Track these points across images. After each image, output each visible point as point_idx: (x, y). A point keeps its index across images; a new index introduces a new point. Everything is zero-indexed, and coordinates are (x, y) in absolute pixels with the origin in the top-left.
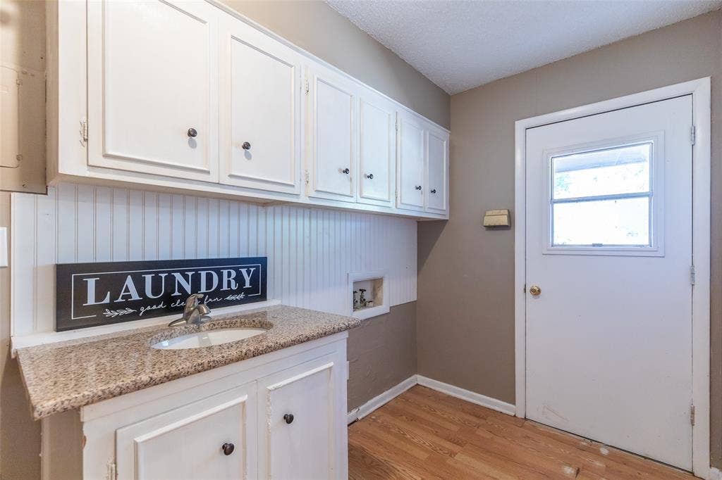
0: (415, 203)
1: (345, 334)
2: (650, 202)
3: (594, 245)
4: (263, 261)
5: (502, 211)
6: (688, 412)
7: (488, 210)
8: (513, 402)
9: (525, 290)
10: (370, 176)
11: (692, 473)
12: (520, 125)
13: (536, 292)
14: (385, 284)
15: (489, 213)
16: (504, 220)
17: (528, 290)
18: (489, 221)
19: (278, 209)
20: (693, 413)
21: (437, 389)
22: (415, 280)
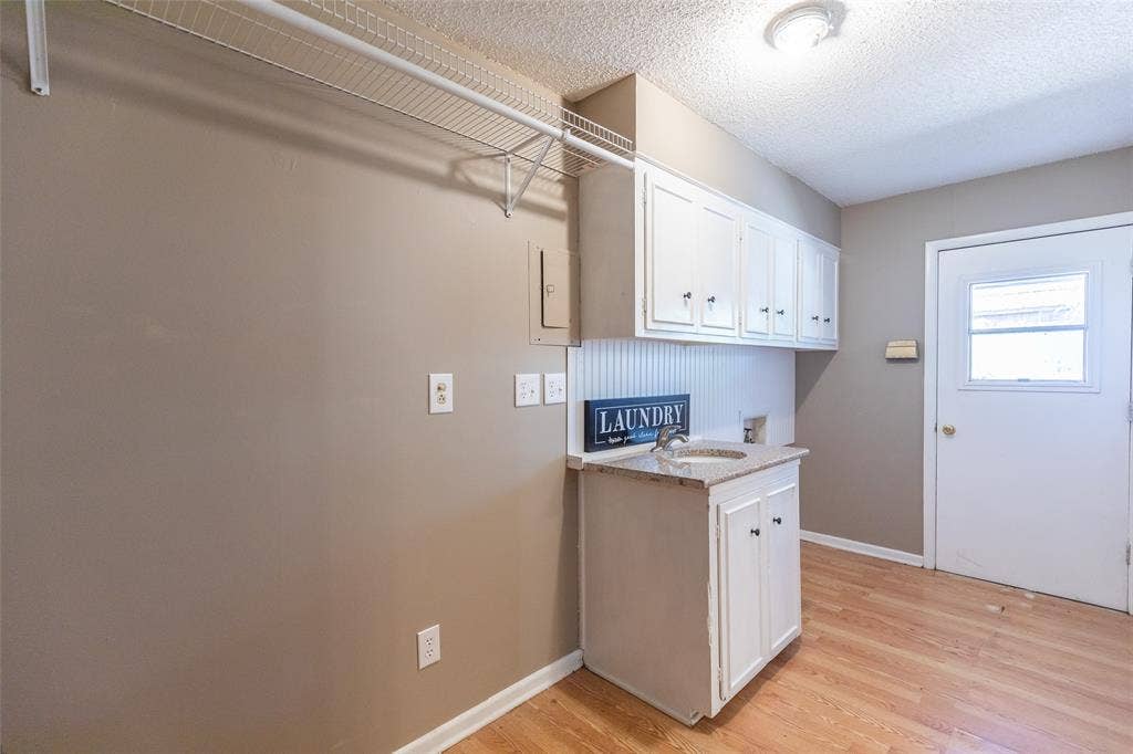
0: (811, 336)
1: (798, 462)
2: (1085, 336)
3: (1019, 380)
4: (687, 398)
5: (909, 343)
6: (1124, 551)
7: (892, 341)
8: (921, 553)
9: (936, 429)
10: (782, 312)
11: (1128, 613)
12: (931, 248)
13: (949, 432)
14: (769, 423)
15: (890, 344)
16: (912, 353)
17: (940, 428)
18: (891, 353)
19: (693, 348)
20: (1128, 552)
21: (822, 543)
22: (792, 420)
